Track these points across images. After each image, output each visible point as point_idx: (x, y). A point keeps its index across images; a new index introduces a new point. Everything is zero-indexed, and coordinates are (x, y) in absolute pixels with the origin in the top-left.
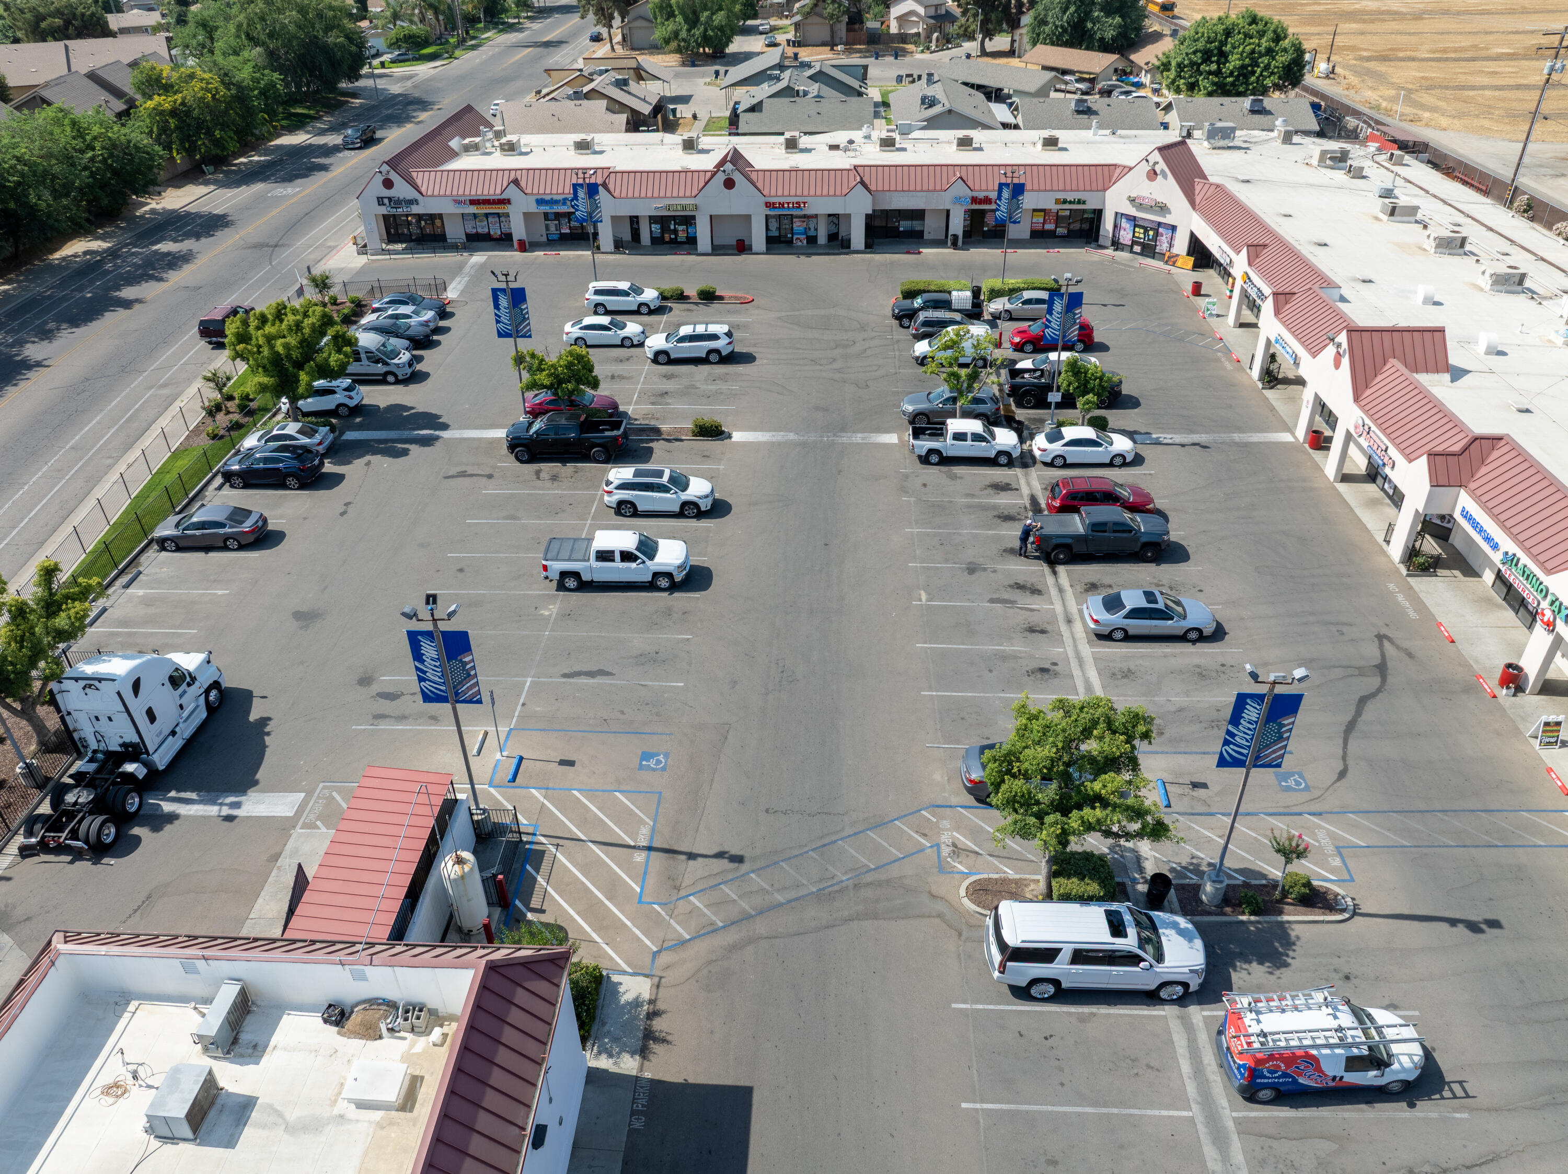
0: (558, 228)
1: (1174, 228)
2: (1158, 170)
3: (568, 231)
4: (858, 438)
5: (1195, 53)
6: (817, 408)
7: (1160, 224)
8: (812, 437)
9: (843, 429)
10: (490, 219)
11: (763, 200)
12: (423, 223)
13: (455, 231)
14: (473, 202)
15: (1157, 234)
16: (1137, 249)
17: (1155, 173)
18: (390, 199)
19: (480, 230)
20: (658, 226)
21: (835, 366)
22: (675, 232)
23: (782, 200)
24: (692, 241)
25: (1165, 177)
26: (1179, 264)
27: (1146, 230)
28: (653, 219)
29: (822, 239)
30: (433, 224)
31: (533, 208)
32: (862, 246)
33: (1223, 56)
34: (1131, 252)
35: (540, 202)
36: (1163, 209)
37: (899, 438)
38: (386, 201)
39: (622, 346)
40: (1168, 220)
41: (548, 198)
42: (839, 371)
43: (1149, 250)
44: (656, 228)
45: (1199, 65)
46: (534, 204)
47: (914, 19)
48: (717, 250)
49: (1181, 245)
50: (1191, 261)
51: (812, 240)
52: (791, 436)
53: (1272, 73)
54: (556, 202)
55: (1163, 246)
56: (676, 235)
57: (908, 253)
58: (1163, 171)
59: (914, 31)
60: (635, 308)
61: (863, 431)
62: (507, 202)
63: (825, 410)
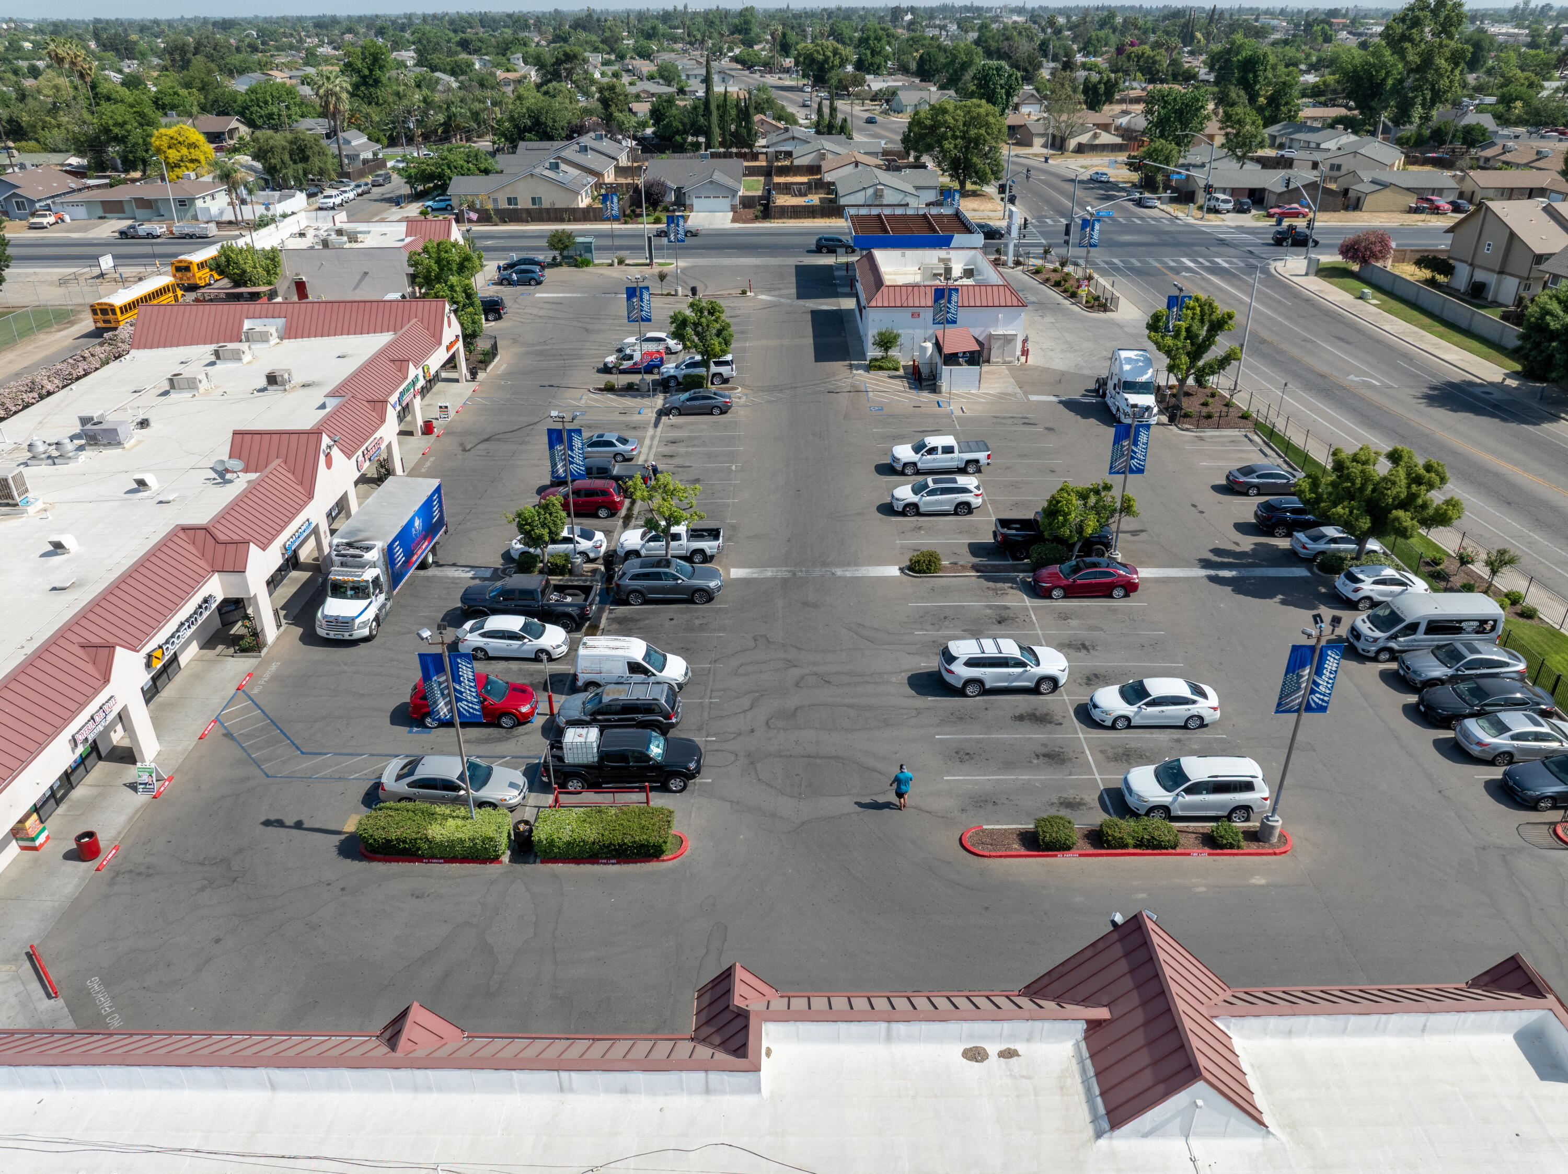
4: (769, 573)
6: (815, 606)
8: (818, 572)
9: (785, 581)
21: (795, 673)
37: (729, 573)
42: (791, 664)
52: (839, 572)
61: (765, 580)
63: (806, 604)
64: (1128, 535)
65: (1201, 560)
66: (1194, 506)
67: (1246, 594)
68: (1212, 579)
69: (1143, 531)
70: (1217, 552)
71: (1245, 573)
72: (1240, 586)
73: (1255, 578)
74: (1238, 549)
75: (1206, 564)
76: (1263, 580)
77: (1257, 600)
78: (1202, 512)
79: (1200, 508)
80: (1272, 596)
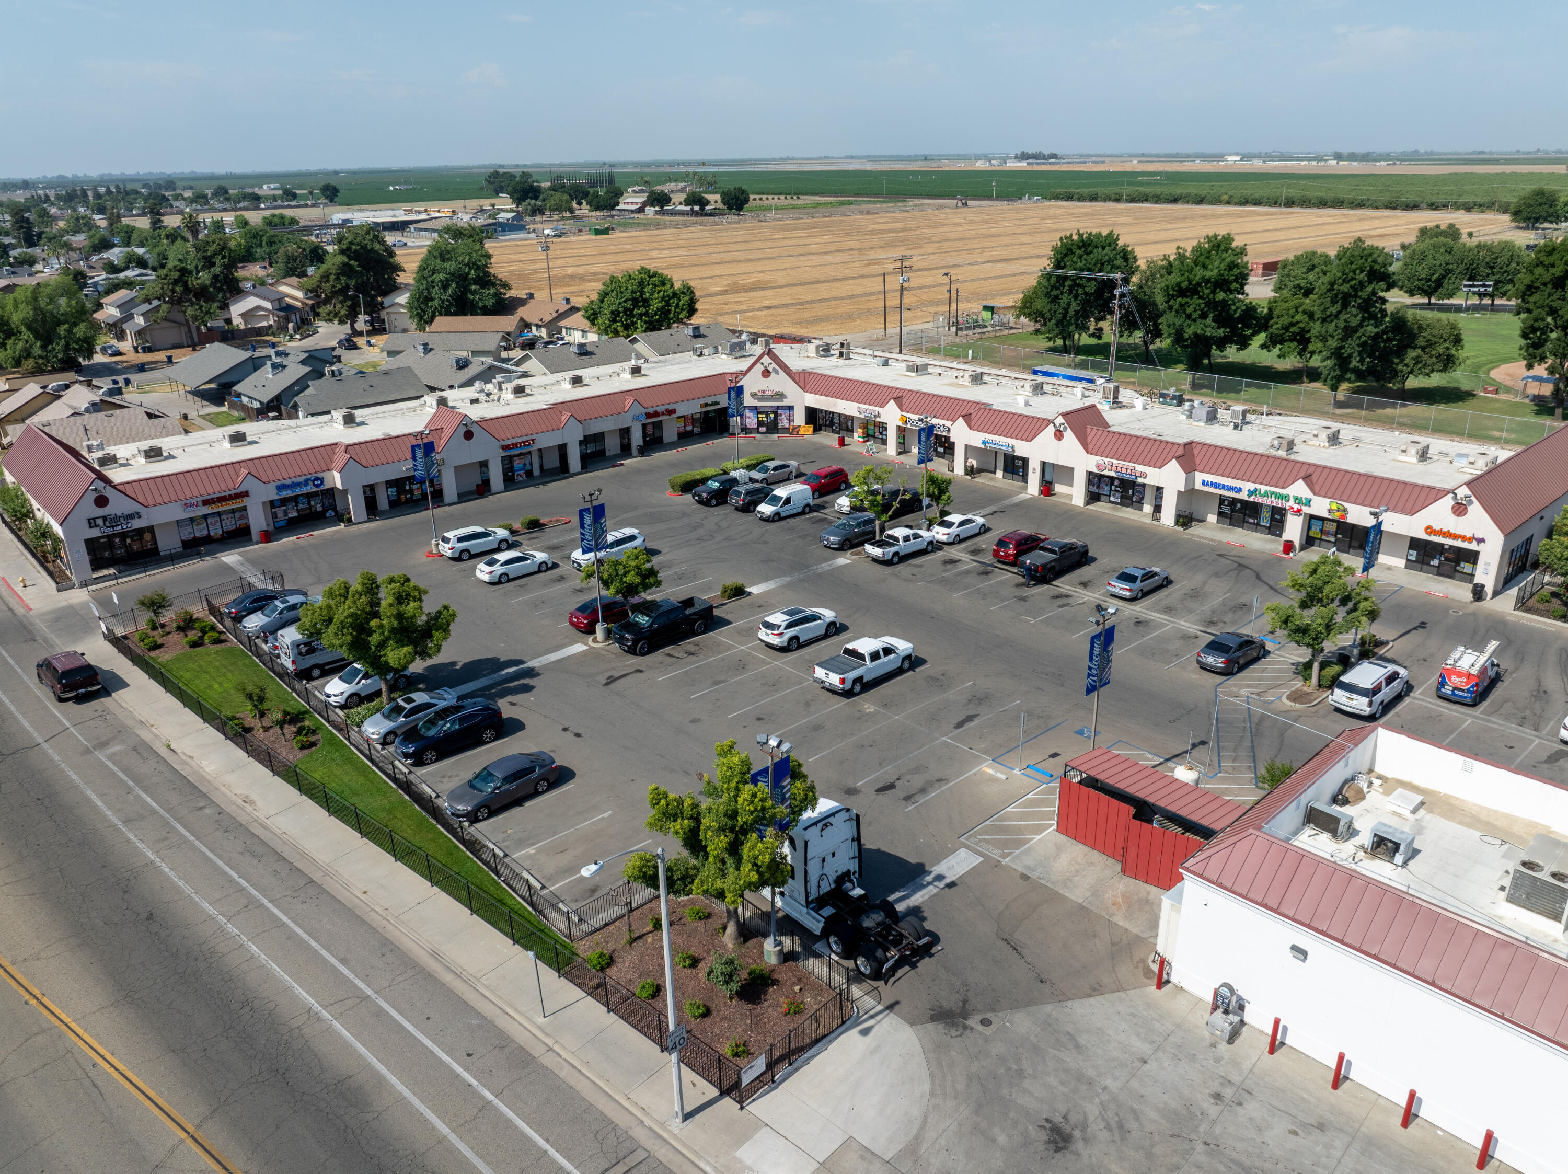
0: (286, 513)
1: (790, 408)
2: (770, 369)
3: (296, 514)
5: (625, 301)
7: (778, 407)
10: (210, 520)
11: (498, 444)
12: (129, 541)
13: (168, 542)
14: (206, 503)
15: (776, 414)
16: (763, 429)
17: (769, 372)
18: (105, 518)
19: (198, 534)
20: (394, 489)
22: (411, 491)
23: (514, 441)
24: (438, 495)
25: (777, 373)
26: (801, 432)
27: (767, 414)
28: (389, 484)
29: (536, 472)
30: (141, 539)
31: (274, 495)
32: (579, 469)
33: (646, 303)
34: (759, 433)
35: (281, 488)
36: (781, 396)
38: (100, 522)
39: (539, 571)
40: (786, 403)
41: (288, 482)
43: (773, 427)
44: (392, 491)
45: (632, 311)
46: (275, 491)
47: (262, 313)
48: (463, 497)
49: (799, 418)
50: (810, 428)
51: (529, 473)
53: (682, 310)
54: (298, 485)
55: (784, 422)
56: (412, 494)
57: (614, 466)
58: (774, 369)
59: (264, 324)
60: (496, 546)
62: (246, 494)
64: (617, 675)
65: (538, 675)
66: (578, 735)
67: (488, 660)
68: (521, 662)
69: (607, 684)
70: (528, 689)
71: (495, 677)
72: (494, 665)
73: (484, 676)
74: (510, 698)
75: (531, 673)
76: (476, 677)
77: (476, 658)
78: (565, 729)
79: (569, 736)
80: (466, 665)
